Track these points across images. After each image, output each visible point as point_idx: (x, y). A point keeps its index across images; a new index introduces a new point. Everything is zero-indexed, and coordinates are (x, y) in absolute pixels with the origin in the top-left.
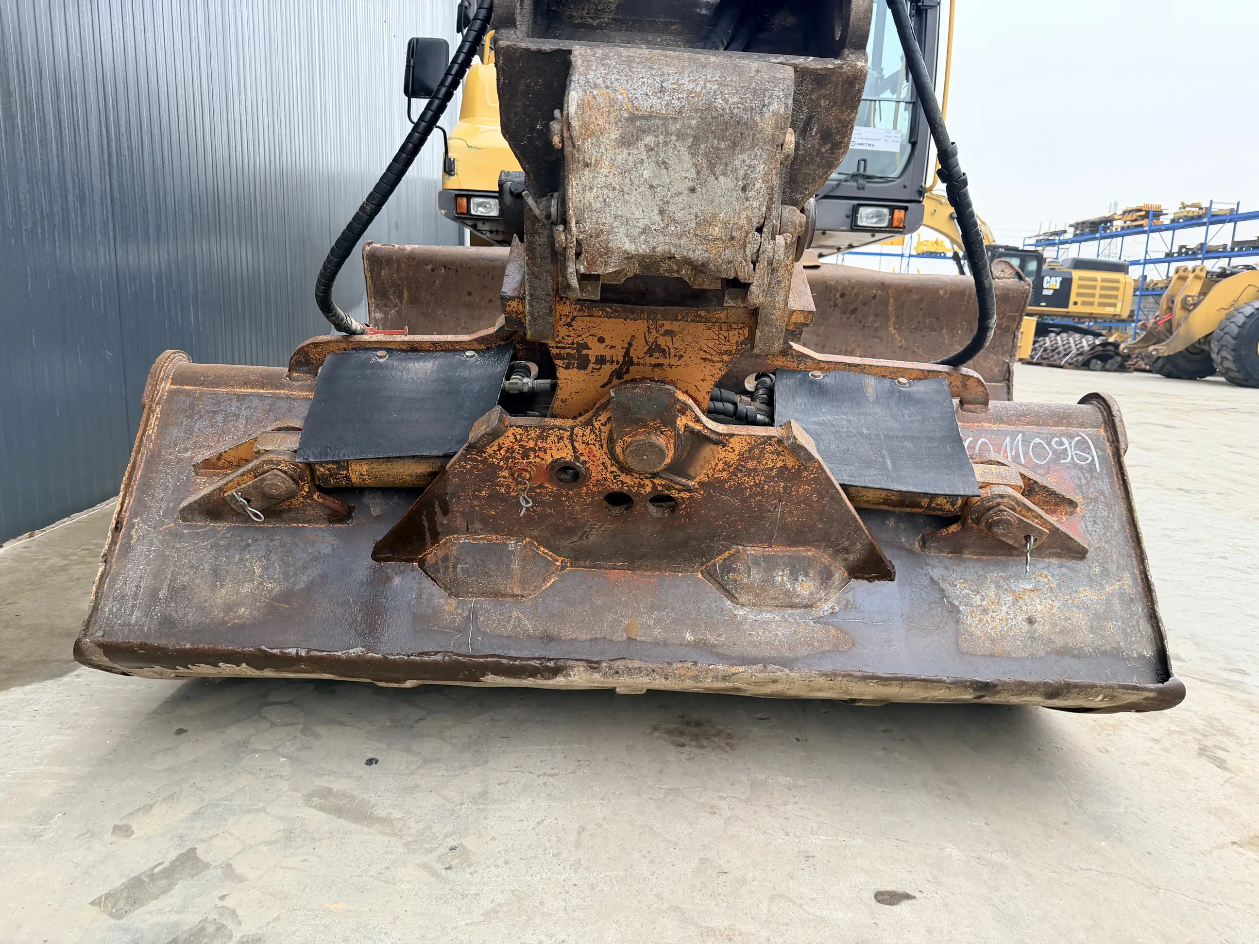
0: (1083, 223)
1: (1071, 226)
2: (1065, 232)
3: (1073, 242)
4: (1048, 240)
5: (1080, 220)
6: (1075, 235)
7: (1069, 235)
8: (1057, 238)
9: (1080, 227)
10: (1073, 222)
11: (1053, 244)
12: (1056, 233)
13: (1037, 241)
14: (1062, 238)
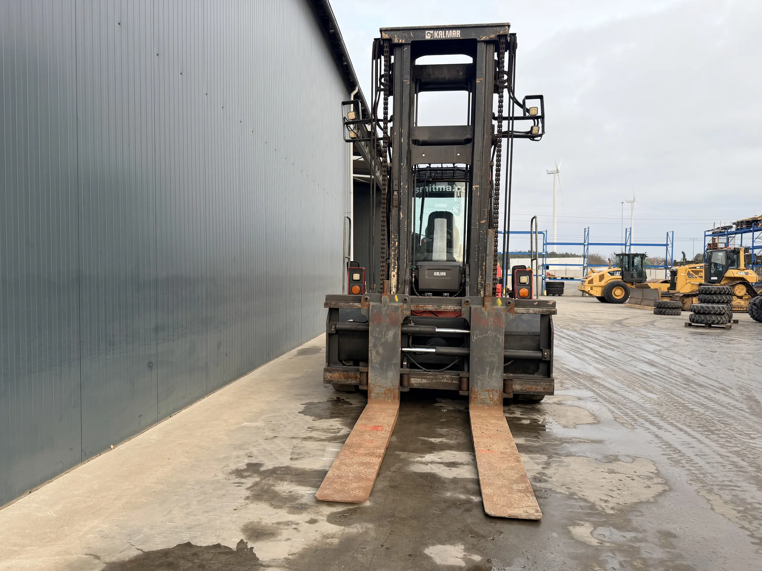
0: (742, 222)
1: (734, 224)
2: (731, 227)
3: (736, 233)
4: (720, 232)
5: (740, 219)
6: (737, 229)
7: (733, 230)
8: (726, 231)
9: (739, 224)
10: (735, 221)
11: (723, 235)
12: (725, 228)
13: (713, 233)
14: (729, 231)
